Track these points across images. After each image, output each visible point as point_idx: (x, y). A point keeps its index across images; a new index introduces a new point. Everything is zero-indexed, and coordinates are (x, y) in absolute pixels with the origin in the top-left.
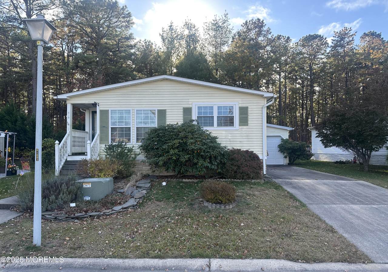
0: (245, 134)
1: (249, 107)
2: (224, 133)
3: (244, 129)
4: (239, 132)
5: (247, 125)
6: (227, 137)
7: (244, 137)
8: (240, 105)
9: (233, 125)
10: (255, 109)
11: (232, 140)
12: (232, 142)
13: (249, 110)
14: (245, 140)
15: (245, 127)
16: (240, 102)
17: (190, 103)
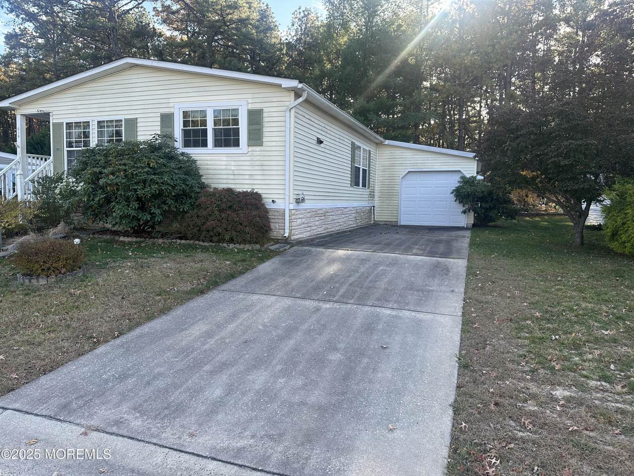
0: (258, 162)
1: (265, 110)
2: (224, 158)
3: (256, 152)
4: (248, 158)
5: (261, 145)
6: (228, 167)
7: (257, 168)
8: (251, 107)
9: (238, 145)
10: (275, 114)
11: (236, 172)
12: (237, 177)
13: (265, 115)
14: (258, 173)
15: (258, 148)
16: (250, 101)
17: (171, 105)
